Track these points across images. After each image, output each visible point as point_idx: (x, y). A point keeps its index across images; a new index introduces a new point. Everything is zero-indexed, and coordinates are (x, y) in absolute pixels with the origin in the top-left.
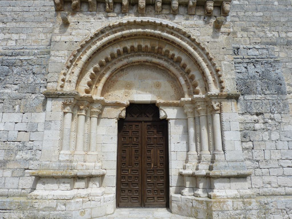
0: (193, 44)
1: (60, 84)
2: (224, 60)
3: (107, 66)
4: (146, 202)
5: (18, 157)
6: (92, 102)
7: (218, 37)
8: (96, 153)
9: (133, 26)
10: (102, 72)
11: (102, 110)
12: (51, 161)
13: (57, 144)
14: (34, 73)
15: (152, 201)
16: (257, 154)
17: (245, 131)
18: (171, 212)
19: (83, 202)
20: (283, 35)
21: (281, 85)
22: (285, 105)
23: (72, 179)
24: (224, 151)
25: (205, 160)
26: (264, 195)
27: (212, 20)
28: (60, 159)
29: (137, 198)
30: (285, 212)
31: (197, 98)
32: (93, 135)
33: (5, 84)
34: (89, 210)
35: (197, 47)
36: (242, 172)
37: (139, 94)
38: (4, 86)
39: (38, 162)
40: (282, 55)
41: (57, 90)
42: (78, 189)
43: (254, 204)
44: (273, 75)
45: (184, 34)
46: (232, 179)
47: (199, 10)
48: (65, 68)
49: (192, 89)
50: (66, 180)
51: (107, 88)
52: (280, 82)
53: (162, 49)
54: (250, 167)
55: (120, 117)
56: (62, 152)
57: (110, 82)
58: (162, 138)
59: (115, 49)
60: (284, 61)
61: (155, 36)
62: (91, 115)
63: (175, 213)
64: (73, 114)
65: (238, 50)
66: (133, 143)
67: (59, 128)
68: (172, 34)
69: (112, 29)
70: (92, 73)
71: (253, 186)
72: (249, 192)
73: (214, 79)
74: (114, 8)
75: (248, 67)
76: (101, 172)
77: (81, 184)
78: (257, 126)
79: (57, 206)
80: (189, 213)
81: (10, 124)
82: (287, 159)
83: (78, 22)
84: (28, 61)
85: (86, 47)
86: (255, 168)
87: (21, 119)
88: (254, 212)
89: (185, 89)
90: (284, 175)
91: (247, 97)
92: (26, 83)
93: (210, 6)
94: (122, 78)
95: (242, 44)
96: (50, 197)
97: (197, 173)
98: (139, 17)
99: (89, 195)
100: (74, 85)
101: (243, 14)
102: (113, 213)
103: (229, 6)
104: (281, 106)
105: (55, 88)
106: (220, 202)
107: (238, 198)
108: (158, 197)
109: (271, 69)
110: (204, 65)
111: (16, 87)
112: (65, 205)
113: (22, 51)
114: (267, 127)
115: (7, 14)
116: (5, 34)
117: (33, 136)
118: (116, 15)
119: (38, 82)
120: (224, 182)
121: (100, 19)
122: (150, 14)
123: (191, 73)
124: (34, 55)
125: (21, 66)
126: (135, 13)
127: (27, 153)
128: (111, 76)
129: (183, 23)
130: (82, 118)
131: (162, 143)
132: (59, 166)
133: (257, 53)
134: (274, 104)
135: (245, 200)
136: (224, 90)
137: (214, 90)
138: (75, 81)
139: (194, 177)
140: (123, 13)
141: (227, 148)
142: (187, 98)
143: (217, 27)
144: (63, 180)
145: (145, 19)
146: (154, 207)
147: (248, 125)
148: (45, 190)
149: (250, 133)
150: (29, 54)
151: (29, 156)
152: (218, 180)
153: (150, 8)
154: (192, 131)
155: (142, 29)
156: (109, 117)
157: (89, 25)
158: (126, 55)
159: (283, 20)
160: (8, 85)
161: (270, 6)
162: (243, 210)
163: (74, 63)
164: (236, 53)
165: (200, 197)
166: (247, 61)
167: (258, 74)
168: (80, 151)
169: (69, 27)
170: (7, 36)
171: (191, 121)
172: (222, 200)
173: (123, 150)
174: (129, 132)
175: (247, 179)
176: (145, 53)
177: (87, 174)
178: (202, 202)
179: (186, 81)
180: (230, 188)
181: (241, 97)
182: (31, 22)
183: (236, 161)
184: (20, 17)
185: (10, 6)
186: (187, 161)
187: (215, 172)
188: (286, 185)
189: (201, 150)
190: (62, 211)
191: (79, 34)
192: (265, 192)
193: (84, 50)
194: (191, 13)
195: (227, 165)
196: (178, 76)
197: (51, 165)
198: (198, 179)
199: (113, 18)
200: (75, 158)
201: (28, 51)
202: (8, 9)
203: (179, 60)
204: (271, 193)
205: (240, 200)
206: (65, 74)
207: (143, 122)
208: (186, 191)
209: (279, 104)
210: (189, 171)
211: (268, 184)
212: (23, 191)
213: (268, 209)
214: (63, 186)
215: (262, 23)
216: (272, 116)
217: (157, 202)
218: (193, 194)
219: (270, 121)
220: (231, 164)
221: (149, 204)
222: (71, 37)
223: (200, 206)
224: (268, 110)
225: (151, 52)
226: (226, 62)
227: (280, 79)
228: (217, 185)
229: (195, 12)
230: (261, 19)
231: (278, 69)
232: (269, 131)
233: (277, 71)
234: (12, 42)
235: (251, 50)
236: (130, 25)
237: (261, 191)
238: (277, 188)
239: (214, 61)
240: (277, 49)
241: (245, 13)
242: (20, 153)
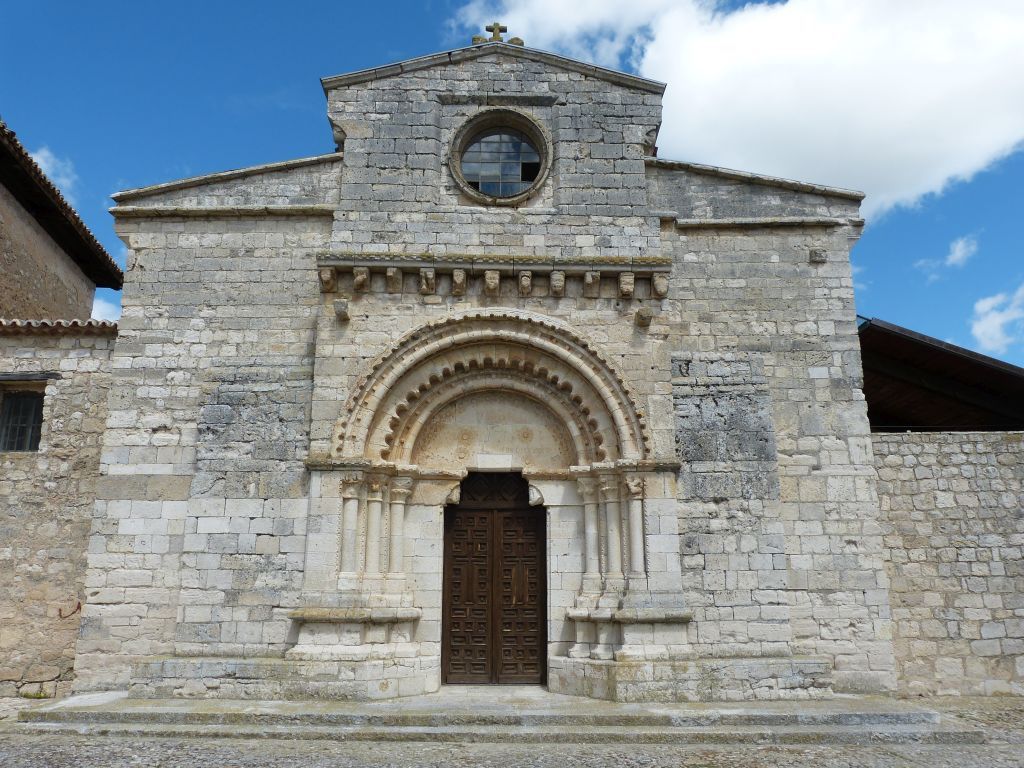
0: (593, 360)
1: (337, 446)
2: (653, 392)
3: (423, 400)
4: (501, 673)
5: (258, 584)
6: (393, 473)
7: (642, 344)
8: (402, 575)
9: (475, 323)
10: (413, 411)
11: (412, 489)
12: (323, 592)
13: (334, 560)
14: (281, 420)
15: (512, 671)
16: (710, 579)
17: (691, 534)
18: (548, 690)
19: (384, 666)
20: (786, 329)
21: (767, 440)
22: (772, 483)
23: (362, 626)
24: (646, 572)
25: (612, 590)
26: (720, 657)
27: (632, 307)
28: (341, 587)
29: (484, 665)
30: (748, 685)
31: (600, 469)
32: (396, 540)
33: (226, 441)
34: (395, 682)
35: (599, 366)
36: (675, 612)
37: (488, 453)
38: (225, 445)
39: (297, 594)
40: (781, 372)
41: (330, 456)
42: (373, 643)
43: (693, 670)
44: (752, 420)
45: (576, 340)
46: (657, 626)
47: (607, 288)
48: (345, 412)
49: (592, 446)
50: (353, 627)
51: (421, 442)
52: (766, 435)
53: (533, 366)
54: (698, 604)
55: (450, 502)
56: (342, 574)
57: (428, 429)
58: (535, 544)
59: (438, 369)
60: (784, 386)
61: (519, 343)
62: (392, 499)
63: (555, 692)
64: (359, 501)
65: (687, 365)
66: (476, 554)
67: (336, 529)
68: (551, 339)
69: (434, 330)
70: (393, 418)
71: (701, 641)
72: (687, 649)
73: (631, 432)
74: (437, 284)
75: (703, 406)
76: (415, 612)
77: (379, 634)
78: (715, 524)
79: (339, 671)
80: (579, 689)
81: (241, 520)
82: (768, 588)
83: (367, 317)
84: (270, 395)
85: (384, 368)
86: (707, 606)
87: (261, 510)
88: (691, 684)
89: (580, 447)
90: (760, 619)
91: (698, 467)
92: (267, 438)
93: (628, 283)
94: (453, 421)
95: (698, 351)
96: (326, 657)
97: (596, 614)
98: (486, 306)
99: (393, 656)
100: (361, 444)
101: (703, 282)
102: (437, 691)
103: (665, 282)
104: (765, 484)
105: (326, 451)
106: (630, 666)
107: (665, 660)
108: (525, 664)
109: (749, 408)
110: (613, 402)
111: (248, 447)
112: (353, 670)
113: (254, 370)
114: (733, 525)
115: (216, 286)
116: (214, 332)
117: (287, 544)
118: (440, 300)
119: (290, 437)
120: (643, 631)
121: (409, 308)
122: (507, 297)
123: (590, 417)
124: (279, 380)
125: (255, 405)
126: (478, 296)
127: (275, 577)
128: (431, 418)
129: (573, 316)
130: (376, 507)
131: (535, 554)
132: (339, 601)
133: (727, 370)
134: (749, 480)
135: (677, 663)
136: (651, 455)
137: (632, 455)
138: (363, 437)
139: (592, 623)
140: (455, 296)
141: (650, 568)
142: (583, 466)
143: (642, 323)
144: (347, 627)
145: (498, 311)
146: (516, 684)
147: (697, 523)
148: (316, 644)
149: (701, 538)
150: (268, 380)
151: (279, 582)
152: (631, 627)
153: (508, 285)
154: (592, 530)
155: (494, 329)
156: (427, 503)
157: (387, 321)
158: (460, 376)
159: (788, 296)
160: (232, 444)
161: (761, 266)
162: (671, 680)
163: (360, 402)
164: (684, 371)
165: (599, 659)
166: (702, 390)
167: (722, 419)
168: (373, 572)
169: (350, 327)
170: (219, 335)
171: (590, 511)
172: (634, 663)
173: (455, 569)
174: (466, 531)
175: (690, 626)
176: (500, 371)
177: (390, 616)
178: (599, 668)
179: (581, 429)
180: (653, 643)
181: (686, 467)
182: (267, 305)
183: (668, 592)
184: (243, 295)
185: (221, 270)
186: (580, 592)
187: (627, 613)
188: (764, 638)
189: (608, 571)
190: (349, 681)
191: (367, 342)
192: (724, 651)
193: (379, 373)
194: (590, 295)
195: (649, 600)
196: (565, 419)
197: (324, 599)
198: (600, 625)
199: (435, 307)
200: (366, 585)
201: (264, 370)
202: (219, 275)
203: (567, 388)
204: (733, 653)
205: (667, 663)
206: (344, 425)
207: (495, 512)
208: (577, 650)
209: (760, 479)
210: (582, 612)
211: (730, 635)
212: (271, 647)
213: (717, 680)
214: (347, 638)
215: (743, 303)
216: (745, 504)
217: (523, 673)
218: (588, 654)
219: (740, 514)
220: (657, 598)
221: (507, 678)
222: (353, 347)
223: (597, 675)
224: (737, 493)
225: (512, 370)
226: (657, 397)
227: (765, 430)
228: (629, 635)
229: (599, 293)
230: (741, 294)
231: (762, 409)
232: (737, 534)
233: (761, 413)
234: (229, 348)
235: (715, 364)
236: (468, 322)
237: (715, 649)
238: (746, 643)
239: (633, 397)
240: (769, 359)
241: (707, 280)
242: (262, 577)
